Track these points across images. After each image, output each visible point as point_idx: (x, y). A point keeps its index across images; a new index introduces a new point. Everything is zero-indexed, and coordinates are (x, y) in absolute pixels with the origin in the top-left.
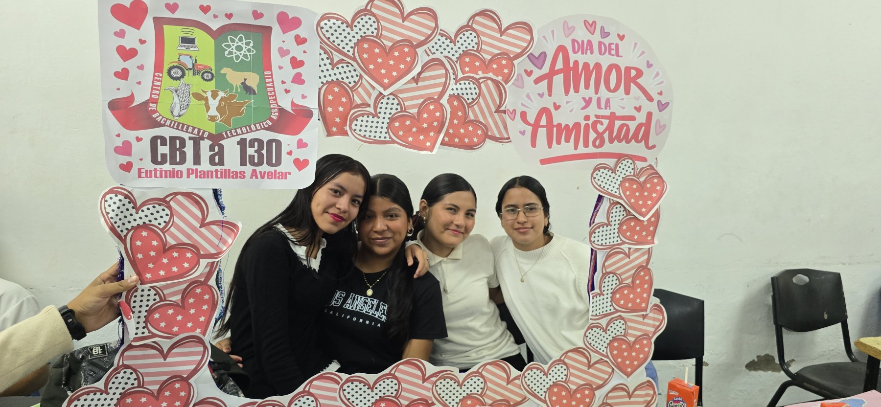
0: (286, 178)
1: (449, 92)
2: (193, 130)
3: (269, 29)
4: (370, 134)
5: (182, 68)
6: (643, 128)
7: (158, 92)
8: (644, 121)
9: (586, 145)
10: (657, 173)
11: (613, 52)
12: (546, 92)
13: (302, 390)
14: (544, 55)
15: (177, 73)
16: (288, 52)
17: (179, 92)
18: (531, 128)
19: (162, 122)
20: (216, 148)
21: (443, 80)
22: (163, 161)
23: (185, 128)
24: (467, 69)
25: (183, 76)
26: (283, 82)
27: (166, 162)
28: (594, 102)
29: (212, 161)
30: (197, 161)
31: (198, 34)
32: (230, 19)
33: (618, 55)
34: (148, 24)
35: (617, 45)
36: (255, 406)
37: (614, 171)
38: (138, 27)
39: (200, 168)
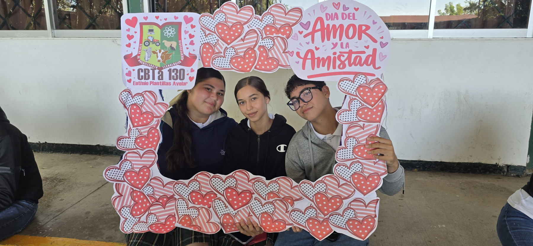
0: (186, 85)
1: (259, 44)
4: (221, 66)
5: (148, 41)
6: (371, 57)
7: (140, 51)
8: (371, 54)
9: (334, 67)
10: (382, 82)
11: (351, 18)
12: (311, 42)
13: (193, 178)
14: (309, 23)
15: (147, 43)
16: (188, 32)
17: (148, 51)
18: (302, 60)
19: (142, 63)
20: (160, 73)
21: (256, 39)
22: (142, 79)
23: (149, 65)
24: (268, 33)
25: (149, 45)
26: (186, 45)
27: (143, 79)
28: (339, 45)
29: (159, 79)
30: (154, 79)
31: (155, 28)
32: (166, 20)
33: (354, 19)
34: (138, 26)
35: (354, 14)
36: (174, 183)
37: (353, 82)
38: (134, 27)
39: (154, 81)
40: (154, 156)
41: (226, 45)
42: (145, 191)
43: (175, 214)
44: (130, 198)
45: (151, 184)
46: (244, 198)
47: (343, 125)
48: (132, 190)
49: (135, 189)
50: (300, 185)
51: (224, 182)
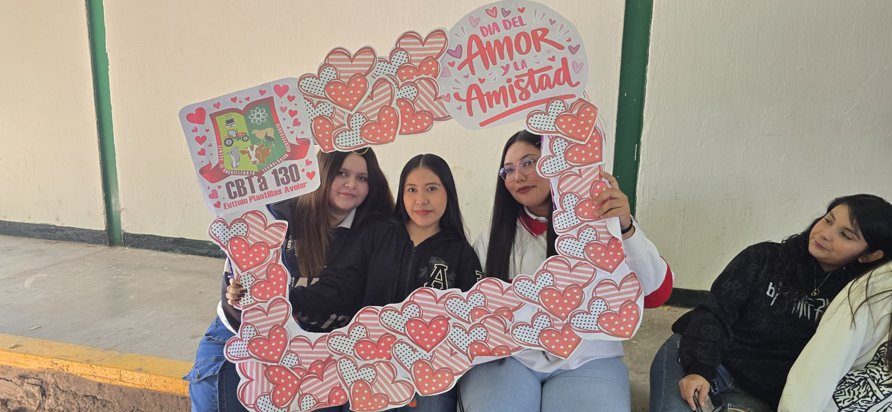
0: (305, 187)
1: (396, 97)
2: (246, 173)
3: (272, 98)
4: (350, 143)
5: (230, 138)
6: (562, 72)
7: (222, 156)
8: (561, 67)
9: (514, 101)
10: (588, 103)
11: (518, 24)
12: (470, 73)
13: (354, 322)
14: (459, 47)
15: (229, 142)
16: (286, 108)
17: (233, 153)
18: (465, 102)
19: (229, 173)
20: (261, 179)
21: (390, 91)
22: (235, 197)
23: (242, 173)
24: (405, 78)
25: (232, 143)
26: (288, 128)
27: (237, 196)
28: (512, 67)
29: (262, 189)
30: (253, 191)
31: (234, 116)
32: (249, 100)
33: (522, 24)
34: (208, 119)
35: (520, 18)
36: (327, 338)
37: (547, 113)
38: (203, 123)
39: (255, 194)
40: (286, 306)
41: (349, 112)
42: (286, 364)
43: (340, 384)
44: (266, 380)
45: (292, 349)
46: (438, 329)
47: (551, 179)
48: (265, 368)
49: (269, 364)
50: (514, 285)
51: (401, 313)
